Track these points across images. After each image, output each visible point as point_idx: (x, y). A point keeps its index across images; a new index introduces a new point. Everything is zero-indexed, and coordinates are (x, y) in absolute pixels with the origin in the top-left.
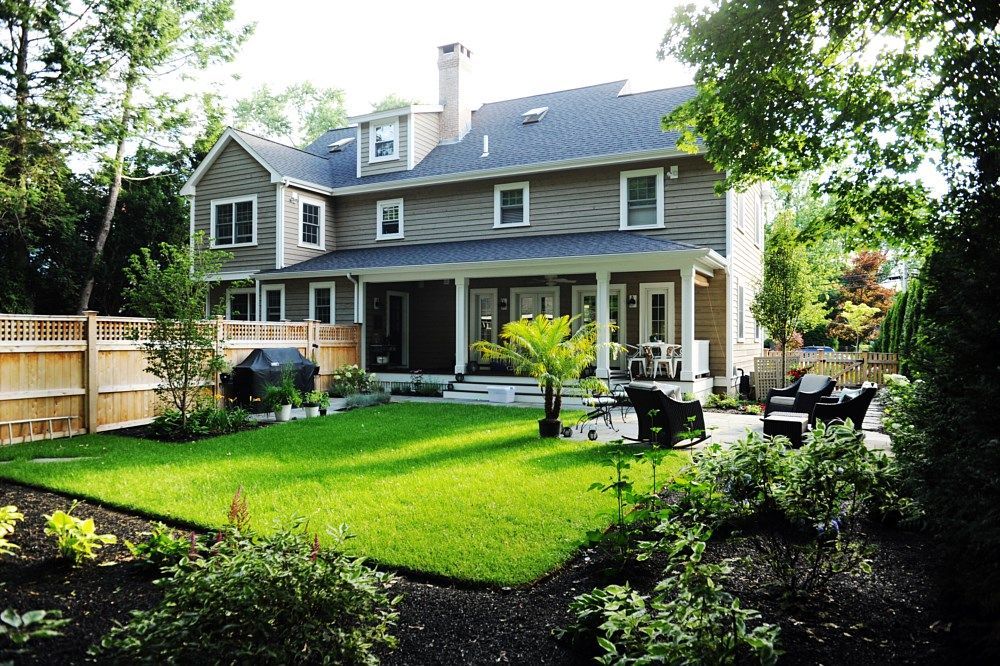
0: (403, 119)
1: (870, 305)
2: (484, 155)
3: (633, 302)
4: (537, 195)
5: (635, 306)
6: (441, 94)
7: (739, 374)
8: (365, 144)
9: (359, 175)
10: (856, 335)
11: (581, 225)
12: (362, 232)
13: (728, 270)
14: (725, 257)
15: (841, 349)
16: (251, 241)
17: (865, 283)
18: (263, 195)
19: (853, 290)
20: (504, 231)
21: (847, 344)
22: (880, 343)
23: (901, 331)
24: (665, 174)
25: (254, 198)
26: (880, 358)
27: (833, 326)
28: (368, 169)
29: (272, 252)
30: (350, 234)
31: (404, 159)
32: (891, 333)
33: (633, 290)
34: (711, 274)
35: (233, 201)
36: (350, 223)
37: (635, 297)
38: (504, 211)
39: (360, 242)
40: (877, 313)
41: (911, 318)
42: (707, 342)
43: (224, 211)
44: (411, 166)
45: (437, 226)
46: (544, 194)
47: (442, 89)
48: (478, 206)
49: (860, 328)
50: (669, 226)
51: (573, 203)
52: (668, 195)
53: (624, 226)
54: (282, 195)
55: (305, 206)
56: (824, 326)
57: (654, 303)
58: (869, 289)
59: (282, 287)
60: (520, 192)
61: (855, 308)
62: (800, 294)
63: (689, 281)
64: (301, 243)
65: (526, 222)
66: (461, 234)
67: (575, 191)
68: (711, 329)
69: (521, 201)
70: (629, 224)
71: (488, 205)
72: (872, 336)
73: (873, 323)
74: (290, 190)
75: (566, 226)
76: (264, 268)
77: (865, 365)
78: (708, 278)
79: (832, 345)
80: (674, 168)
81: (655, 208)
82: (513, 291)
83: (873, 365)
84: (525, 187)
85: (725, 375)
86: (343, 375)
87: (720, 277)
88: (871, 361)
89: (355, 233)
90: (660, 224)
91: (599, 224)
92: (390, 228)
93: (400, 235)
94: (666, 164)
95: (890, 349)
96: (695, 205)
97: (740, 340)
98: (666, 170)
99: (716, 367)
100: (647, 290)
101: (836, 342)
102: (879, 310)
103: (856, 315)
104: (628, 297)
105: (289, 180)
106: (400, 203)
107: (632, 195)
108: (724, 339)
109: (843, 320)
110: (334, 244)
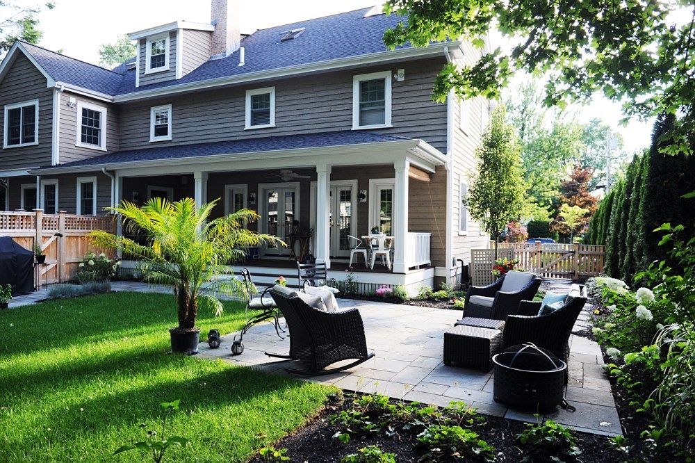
0: (173, 34)
1: (582, 207)
2: (240, 65)
3: (363, 196)
4: (282, 99)
5: (365, 200)
6: (213, 16)
7: (459, 264)
8: (143, 57)
9: (137, 85)
10: (571, 230)
11: (318, 126)
12: (139, 135)
13: (448, 167)
14: (445, 153)
15: (560, 241)
16: (34, 141)
17: (578, 192)
18: (43, 99)
19: (569, 197)
20: (254, 133)
21: (565, 238)
22: (589, 237)
23: (607, 226)
24: (393, 77)
25: (36, 103)
26: (589, 250)
27: (554, 223)
28: (146, 79)
29: (49, 150)
30: (130, 136)
31: (173, 69)
32: (599, 228)
33: (364, 185)
34: (433, 171)
35: (21, 105)
36: (130, 128)
37: (365, 192)
38: (254, 114)
39: (138, 144)
40: (586, 213)
41: (620, 213)
42: (428, 234)
43: (14, 114)
44: (179, 75)
45: (199, 128)
46: (288, 98)
47: (214, 11)
48: (233, 110)
49: (574, 225)
50: (396, 125)
51: (313, 105)
52: (396, 96)
53: (356, 126)
54: (58, 99)
55: (85, 111)
56: (548, 223)
57: (383, 198)
58: (582, 196)
59: (55, 182)
60: (268, 96)
61: (570, 209)
62: (512, 187)
63: (402, 173)
64: (79, 143)
65: (272, 124)
66: (218, 136)
67: (314, 95)
68: (432, 222)
69: (268, 105)
70: (361, 124)
71: (240, 109)
72: (583, 231)
73: (584, 221)
74: (63, 94)
75: (306, 127)
76: (43, 165)
77: (577, 255)
78: (430, 174)
79: (554, 237)
80: (401, 71)
81: (384, 109)
82: (261, 186)
83: (583, 255)
84: (272, 91)
85: (445, 266)
86: (86, 263)
87: (441, 173)
88: (582, 252)
89: (134, 136)
90: (388, 124)
91: (335, 124)
92: (161, 131)
93: (169, 137)
94: (393, 67)
95: (597, 242)
96: (420, 105)
97: (462, 233)
98: (395, 72)
99: (437, 257)
100: (376, 186)
101: (557, 235)
102: (588, 211)
103: (571, 214)
104: (359, 192)
105: (64, 86)
106: (168, 110)
107: (363, 96)
108: (444, 231)
109: (561, 219)
110: (117, 146)
